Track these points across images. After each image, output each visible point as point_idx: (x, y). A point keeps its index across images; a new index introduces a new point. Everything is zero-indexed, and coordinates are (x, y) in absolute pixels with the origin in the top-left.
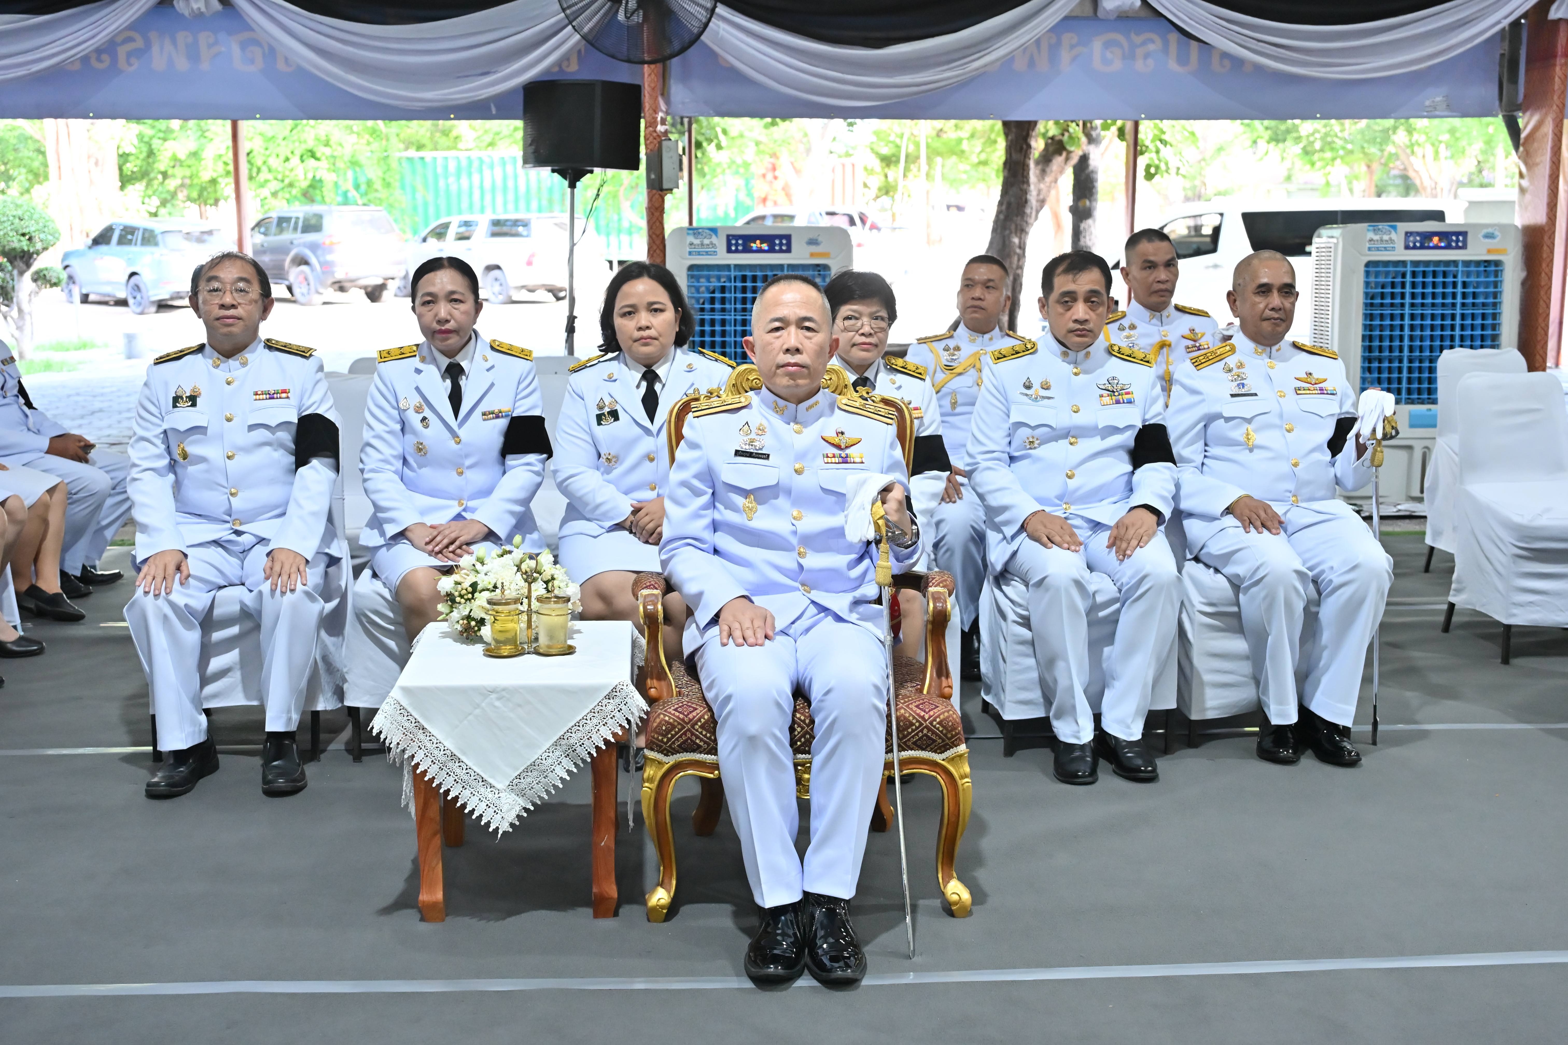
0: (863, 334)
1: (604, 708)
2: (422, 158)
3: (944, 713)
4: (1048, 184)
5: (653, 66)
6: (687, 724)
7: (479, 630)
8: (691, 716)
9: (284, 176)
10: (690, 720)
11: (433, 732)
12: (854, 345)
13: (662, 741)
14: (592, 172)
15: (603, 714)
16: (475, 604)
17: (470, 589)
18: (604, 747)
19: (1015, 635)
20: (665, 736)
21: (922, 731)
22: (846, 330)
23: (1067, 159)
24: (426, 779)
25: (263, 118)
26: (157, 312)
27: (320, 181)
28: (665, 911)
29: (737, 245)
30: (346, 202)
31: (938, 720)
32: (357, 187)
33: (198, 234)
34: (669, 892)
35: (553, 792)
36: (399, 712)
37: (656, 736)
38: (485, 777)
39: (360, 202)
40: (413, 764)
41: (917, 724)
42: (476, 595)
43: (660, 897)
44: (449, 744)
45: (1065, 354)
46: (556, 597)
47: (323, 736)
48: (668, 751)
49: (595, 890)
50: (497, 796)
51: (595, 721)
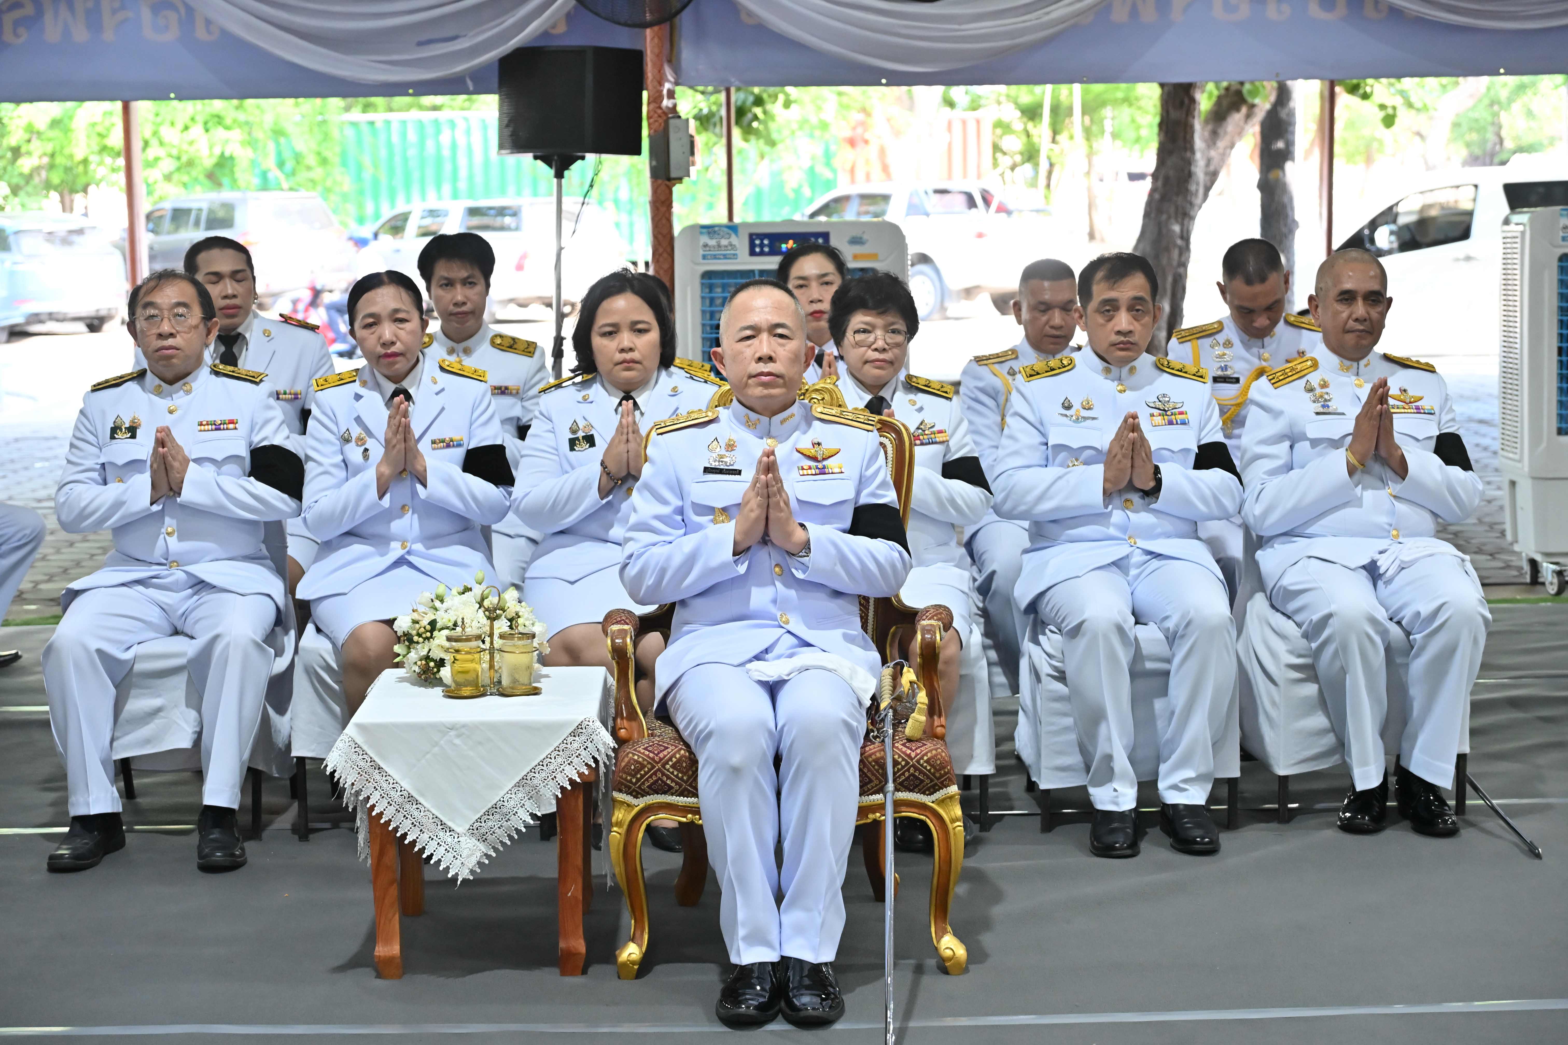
0: (876, 350)
1: (569, 746)
2: (372, 123)
3: (931, 751)
4: (1221, 151)
5: (656, 28)
6: (657, 763)
7: (439, 671)
8: (661, 755)
9: (180, 152)
10: (661, 759)
11: (390, 772)
12: (866, 362)
13: (630, 781)
14: (583, 158)
15: (567, 753)
16: (434, 643)
17: (428, 627)
18: (569, 788)
19: (1050, 691)
20: (634, 776)
21: (908, 770)
22: (858, 344)
23: (1248, 116)
24: (382, 821)
25: (180, 98)
26: (8, 341)
27: (231, 158)
28: (636, 967)
29: (762, 245)
30: (265, 186)
31: (925, 758)
32: (281, 165)
33: (63, 234)
34: (640, 946)
35: (516, 837)
36: (353, 750)
37: (624, 776)
38: (445, 820)
39: (285, 185)
40: (368, 806)
41: (903, 763)
42: (435, 633)
43: (631, 952)
44: (405, 784)
45: (1107, 371)
46: (520, 633)
47: (264, 817)
48: (638, 793)
49: (562, 944)
50: (456, 840)
51: (559, 760)
